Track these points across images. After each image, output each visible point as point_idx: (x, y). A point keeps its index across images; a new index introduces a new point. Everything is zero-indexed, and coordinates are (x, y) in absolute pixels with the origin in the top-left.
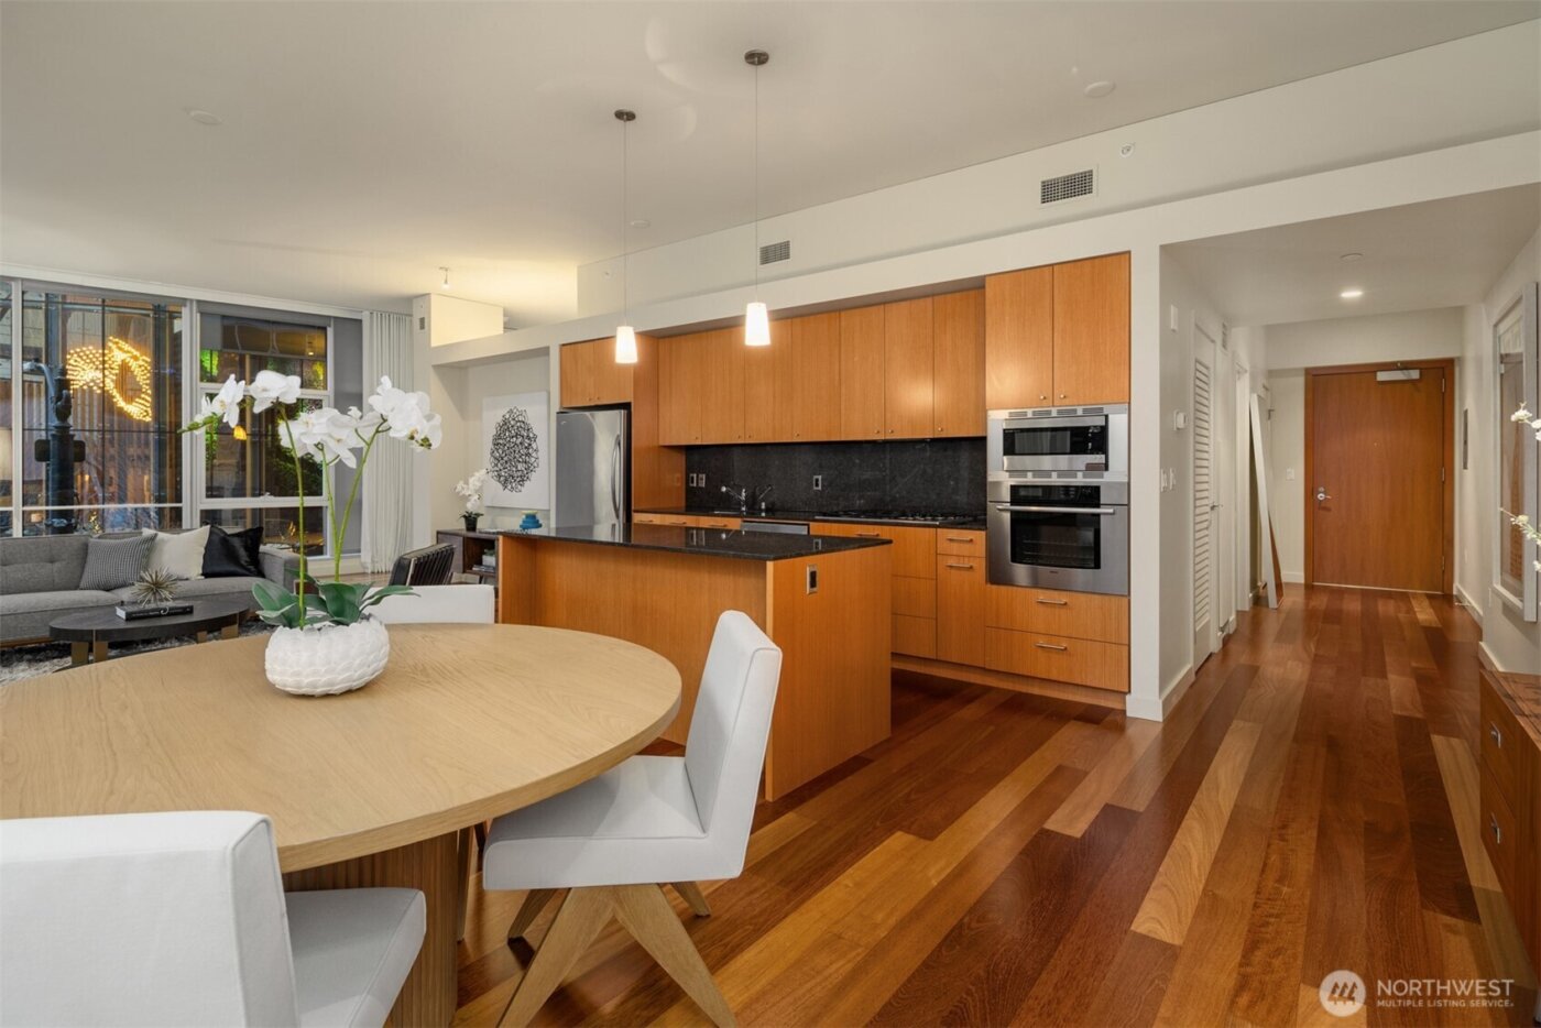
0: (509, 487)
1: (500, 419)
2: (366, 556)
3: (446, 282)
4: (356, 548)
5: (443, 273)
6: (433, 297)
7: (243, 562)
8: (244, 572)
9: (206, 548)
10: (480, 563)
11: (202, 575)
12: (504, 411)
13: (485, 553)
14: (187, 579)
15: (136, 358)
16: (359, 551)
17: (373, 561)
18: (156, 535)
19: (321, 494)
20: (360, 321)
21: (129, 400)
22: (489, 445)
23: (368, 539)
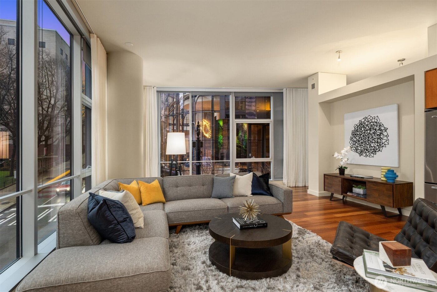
0: (364, 155)
1: (357, 122)
2: (285, 180)
3: (339, 58)
4: (281, 177)
5: (338, 54)
6: (320, 74)
7: (265, 189)
8: (267, 194)
9: (252, 182)
10: (351, 191)
11: (251, 194)
12: (361, 118)
13: (354, 187)
14: (247, 196)
15: (207, 123)
16: (282, 178)
17: (287, 183)
18: (236, 176)
19: (269, 157)
20: (283, 93)
21: (206, 133)
22: (350, 135)
23: (286, 174)
